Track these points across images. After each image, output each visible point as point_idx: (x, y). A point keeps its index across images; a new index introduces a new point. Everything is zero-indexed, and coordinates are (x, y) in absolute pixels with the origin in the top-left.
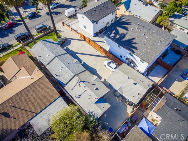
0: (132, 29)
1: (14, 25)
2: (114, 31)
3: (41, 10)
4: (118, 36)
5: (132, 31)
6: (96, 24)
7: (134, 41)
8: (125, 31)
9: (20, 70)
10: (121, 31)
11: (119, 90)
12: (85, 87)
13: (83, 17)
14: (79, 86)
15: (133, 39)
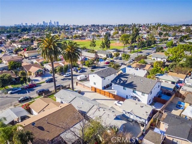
0: (131, 77)
1: (34, 86)
2: (118, 80)
3: (57, 78)
4: (122, 82)
5: (131, 79)
6: (104, 79)
7: (134, 83)
8: (126, 79)
9: (49, 104)
10: (123, 79)
11: (131, 112)
12: (104, 110)
13: (94, 76)
14: (98, 111)
15: (133, 82)
